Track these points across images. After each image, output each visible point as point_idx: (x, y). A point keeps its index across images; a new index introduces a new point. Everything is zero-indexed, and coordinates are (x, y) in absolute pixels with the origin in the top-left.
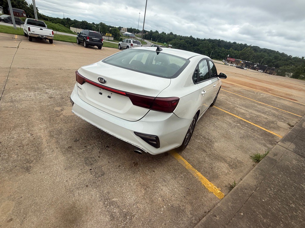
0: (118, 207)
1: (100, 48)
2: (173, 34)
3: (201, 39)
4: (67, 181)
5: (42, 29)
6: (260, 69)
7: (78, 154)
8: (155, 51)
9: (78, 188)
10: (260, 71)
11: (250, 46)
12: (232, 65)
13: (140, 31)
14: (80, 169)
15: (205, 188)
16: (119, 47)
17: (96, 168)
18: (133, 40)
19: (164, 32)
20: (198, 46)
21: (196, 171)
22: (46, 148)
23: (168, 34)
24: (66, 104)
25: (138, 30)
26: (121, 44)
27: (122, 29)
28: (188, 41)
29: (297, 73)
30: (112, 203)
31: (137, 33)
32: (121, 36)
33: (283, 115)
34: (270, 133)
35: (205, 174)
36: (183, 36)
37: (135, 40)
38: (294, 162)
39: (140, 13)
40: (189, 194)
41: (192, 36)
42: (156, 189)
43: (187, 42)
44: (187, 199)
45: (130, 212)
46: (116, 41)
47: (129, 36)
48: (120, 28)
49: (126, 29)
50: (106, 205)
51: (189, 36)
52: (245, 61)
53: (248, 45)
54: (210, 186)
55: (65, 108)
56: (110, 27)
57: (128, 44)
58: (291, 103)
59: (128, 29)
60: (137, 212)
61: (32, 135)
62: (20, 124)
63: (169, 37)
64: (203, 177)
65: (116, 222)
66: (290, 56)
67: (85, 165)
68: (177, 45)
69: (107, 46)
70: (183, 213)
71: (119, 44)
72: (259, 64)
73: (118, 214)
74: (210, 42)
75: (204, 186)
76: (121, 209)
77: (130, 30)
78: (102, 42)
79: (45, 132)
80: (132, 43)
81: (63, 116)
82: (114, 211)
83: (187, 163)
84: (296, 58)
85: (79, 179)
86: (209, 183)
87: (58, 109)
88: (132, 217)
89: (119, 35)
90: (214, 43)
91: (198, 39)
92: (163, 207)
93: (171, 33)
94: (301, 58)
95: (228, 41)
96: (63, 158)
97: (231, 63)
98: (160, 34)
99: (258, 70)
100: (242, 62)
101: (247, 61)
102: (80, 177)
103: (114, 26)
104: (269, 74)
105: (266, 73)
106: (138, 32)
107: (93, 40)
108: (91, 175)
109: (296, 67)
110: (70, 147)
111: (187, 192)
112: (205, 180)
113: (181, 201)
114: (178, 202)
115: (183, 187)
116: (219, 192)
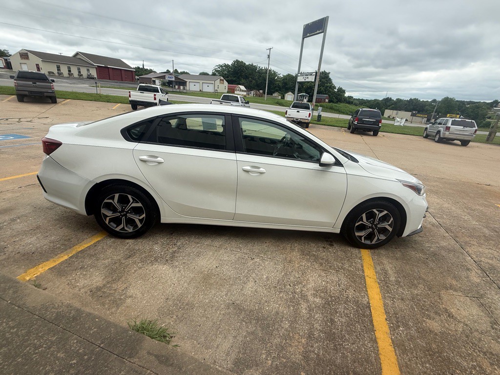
1: (375, 134)
5: (299, 112)
15: (34, 266)
16: (425, 134)
21: (71, 255)
26: (428, 128)
35: (67, 262)
37: (461, 120)
40: (24, 255)
42: (31, 235)
44: (15, 255)
54: (40, 270)
64: (58, 263)
75: (39, 265)
78: (378, 125)
80: (449, 125)
83: (86, 246)
86: (47, 268)
92: (5, 243)
107: (363, 122)
111: (28, 253)
112: (51, 264)
113: (12, 252)
114: (10, 250)
115: (37, 249)
116: (28, 278)
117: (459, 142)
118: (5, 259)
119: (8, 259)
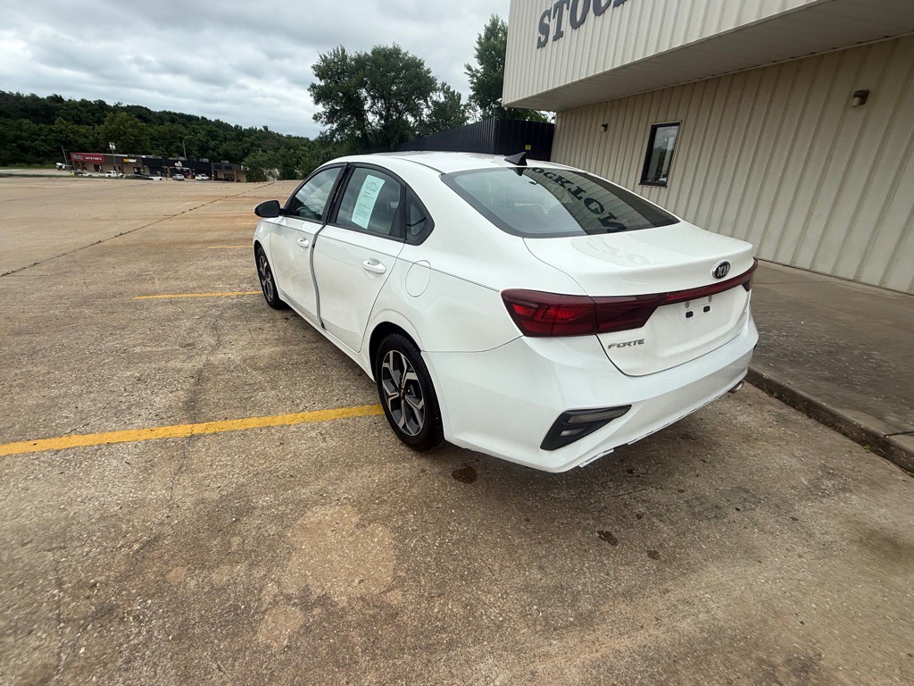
6: (197, 174)
10: (200, 177)
11: (117, 109)
12: (107, 175)
17: (729, 500)
52: (139, 156)
53: (111, 103)
72: (183, 159)
84: (252, 131)
97: (97, 169)
99: (194, 177)
100: (135, 161)
101: (144, 157)
102: (772, 530)
104: (227, 180)
105: (217, 179)
108: (757, 509)
110: (653, 555)
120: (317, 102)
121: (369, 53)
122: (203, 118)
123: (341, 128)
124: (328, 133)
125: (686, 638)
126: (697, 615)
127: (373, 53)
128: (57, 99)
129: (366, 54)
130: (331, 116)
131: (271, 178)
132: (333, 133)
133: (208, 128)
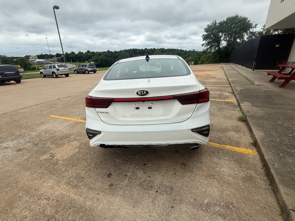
0: (215, 205)
1: (19, 82)
2: (90, 52)
3: (118, 52)
4: (150, 216)
7: (127, 186)
8: (145, 59)
9: (168, 215)
11: (158, 49)
13: (54, 56)
14: (148, 198)
15: (243, 154)
16: (43, 76)
17: (159, 188)
18: (57, 64)
19: (80, 52)
20: (118, 58)
21: (225, 146)
22: (85, 202)
23: (85, 52)
24: (48, 148)
25: (50, 55)
26: (43, 72)
27: (30, 57)
28: (108, 55)
29: (196, 61)
30: (208, 206)
31: (51, 58)
32: (32, 65)
33: (220, 88)
34: (227, 101)
35: (230, 144)
36: (100, 52)
37: (60, 64)
38: (261, 112)
39: (46, 38)
40: (240, 163)
41: (109, 50)
42: (220, 173)
43: (106, 56)
44: (243, 167)
45: (227, 202)
46: (28, 71)
47: (43, 63)
48: (27, 57)
49: (35, 56)
50: (206, 211)
51: (107, 51)
53: (156, 48)
54: (243, 150)
55: (53, 153)
56: (13, 58)
57: (53, 70)
58: (215, 80)
59: (38, 56)
60: (231, 199)
61: (48, 199)
62: (15, 197)
63: (88, 55)
64: (233, 147)
65: (229, 218)
66: (186, 50)
67: (147, 191)
68: (98, 61)
69: (25, 78)
70: (253, 178)
71: (41, 73)
73: (222, 210)
74: (127, 52)
75: (240, 152)
76: (219, 205)
77: (41, 57)
78: (20, 75)
79: (62, 186)
80: (58, 68)
81: (61, 161)
82: (217, 210)
83: (213, 144)
84: (189, 51)
85: (158, 207)
86: (240, 149)
87: (47, 157)
88: (233, 204)
89: (30, 65)
90: (130, 52)
91: (116, 52)
92: (239, 182)
93: (88, 51)
94: (193, 50)
95: (141, 49)
96: (118, 199)
98: (78, 55)
102: (156, 204)
103: (19, 56)
106: (51, 56)
107: (6, 75)
108: (164, 196)
109: (193, 57)
110: (111, 185)
111: (237, 162)
112: (236, 149)
113: (243, 171)
114: (242, 173)
115: (231, 161)
116: (251, 151)
117: (64, 76)
118: (251, 169)
119: (249, 168)
120: (204, 40)
121: (226, 20)
122: (177, 49)
123: (211, 47)
124: (206, 49)
125: (84, 205)
126: (94, 203)
127: (227, 20)
128: (146, 49)
129: (224, 21)
130: (208, 44)
131: (191, 65)
132: (207, 49)
133: (177, 52)
